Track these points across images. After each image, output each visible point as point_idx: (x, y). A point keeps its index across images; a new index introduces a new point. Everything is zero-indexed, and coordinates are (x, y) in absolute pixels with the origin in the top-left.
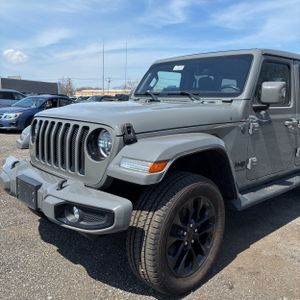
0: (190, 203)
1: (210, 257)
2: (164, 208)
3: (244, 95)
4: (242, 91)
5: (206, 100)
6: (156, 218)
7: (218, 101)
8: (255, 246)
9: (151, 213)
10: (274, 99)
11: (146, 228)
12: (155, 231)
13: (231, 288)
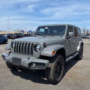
0: (59, 61)
1: (62, 74)
2: (55, 62)
3: (65, 35)
4: (64, 34)
5: (56, 36)
6: (53, 64)
7: (59, 37)
8: (69, 71)
9: (52, 64)
10: (72, 36)
11: (51, 67)
12: (53, 67)
13: (67, 80)
